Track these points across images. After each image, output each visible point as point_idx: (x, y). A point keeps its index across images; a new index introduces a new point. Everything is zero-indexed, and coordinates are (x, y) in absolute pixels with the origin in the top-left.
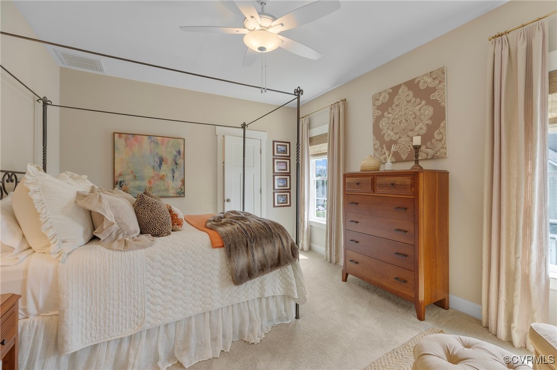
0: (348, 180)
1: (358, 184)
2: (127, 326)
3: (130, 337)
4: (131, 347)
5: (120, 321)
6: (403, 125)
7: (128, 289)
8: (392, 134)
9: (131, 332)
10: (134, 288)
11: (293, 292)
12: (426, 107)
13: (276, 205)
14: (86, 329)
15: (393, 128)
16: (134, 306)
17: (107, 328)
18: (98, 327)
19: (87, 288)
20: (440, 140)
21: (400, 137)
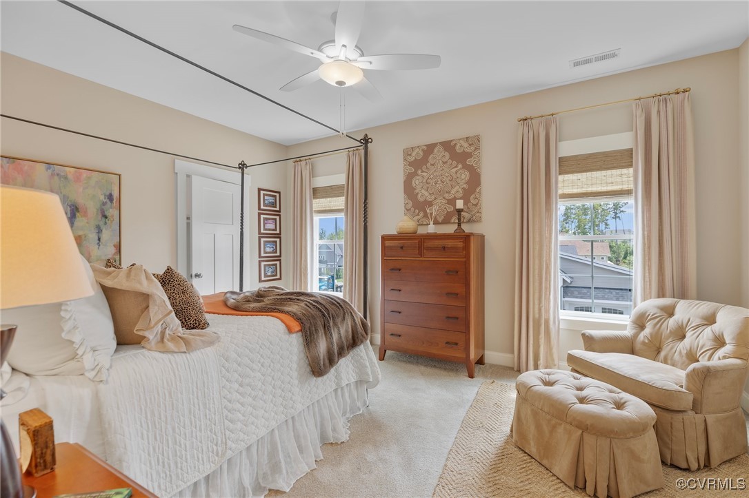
0: (388, 243)
1: (402, 248)
2: (205, 461)
3: (207, 478)
4: (210, 490)
5: (196, 456)
6: (440, 186)
7: (201, 407)
8: (426, 194)
9: (210, 469)
10: (209, 404)
11: (368, 375)
12: (462, 171)
13: (263, 279)
14: (152, 481)
15: (428, 188)
16: (211, 431)
17: (179, 470)
18: (168, 473)
19: (146, 417)
20: (476, 205)
21: (435, 199)
